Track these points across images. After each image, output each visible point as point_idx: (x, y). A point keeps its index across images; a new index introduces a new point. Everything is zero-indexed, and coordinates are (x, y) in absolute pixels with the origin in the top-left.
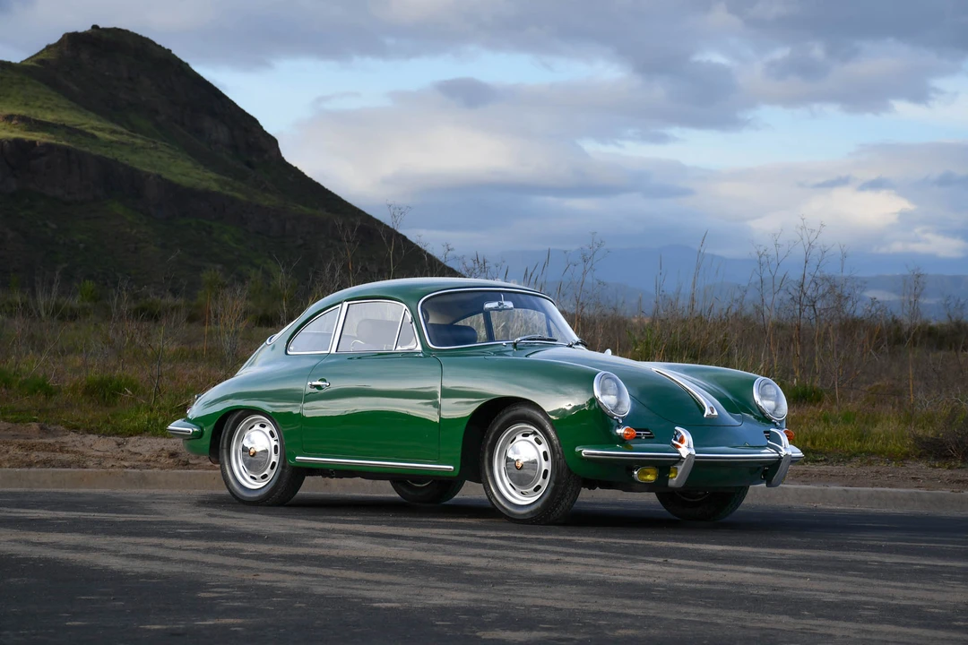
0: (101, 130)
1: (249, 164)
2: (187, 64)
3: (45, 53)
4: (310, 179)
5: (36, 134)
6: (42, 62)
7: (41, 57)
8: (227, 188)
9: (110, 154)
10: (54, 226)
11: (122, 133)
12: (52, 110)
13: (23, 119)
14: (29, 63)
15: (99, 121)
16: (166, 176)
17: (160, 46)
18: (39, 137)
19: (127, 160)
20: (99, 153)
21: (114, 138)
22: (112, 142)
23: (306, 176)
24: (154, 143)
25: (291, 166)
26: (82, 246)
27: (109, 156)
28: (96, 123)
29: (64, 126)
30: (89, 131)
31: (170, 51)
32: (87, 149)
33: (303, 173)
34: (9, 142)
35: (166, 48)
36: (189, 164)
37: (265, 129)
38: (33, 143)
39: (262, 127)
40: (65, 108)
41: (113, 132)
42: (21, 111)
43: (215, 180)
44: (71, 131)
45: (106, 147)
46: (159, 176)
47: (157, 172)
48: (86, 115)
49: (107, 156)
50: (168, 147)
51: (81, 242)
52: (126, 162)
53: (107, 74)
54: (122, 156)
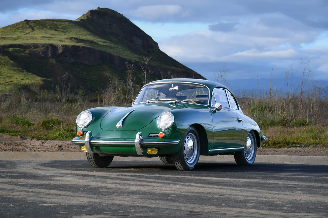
0: (101, 42)
1: (148, 52)
2: (128, 19)
3: (83, 17)
4: (169, 56)
5: (79, 43)
6: (82, 20)
7: (81, 18)
8: (141, 60)
9: (103, 49)
10: (85, 73)
11: (107, 43)
12: (85, 36)
13: (76, 39)
14: (77, 20)
15: (100, 39)
16: (121, 56)
17: (119, 13)
18: (81, 45)
19: (109, 51)
20: (99, 49)
21: (104, 44)
22: (104, 45)
23: (167, 55)
24: (117, 45)
25: (162, 52)
26: (94, 80)
27: (103, 50)
28: (98, 39)
29: (88, 41)
30: (97, 42)
31: (122, 15)
32: (96, 48)
33: (166, 54)
34: (71, 46)
35: (121, 14)
36: (129, 52)
37: (154, 40)
38: (79, 46)
39: (153, 39)
40: (89, 35)
41: (104, 42)
42: (75, 36)
43: (138, 58)
44: (91, 42)
45: (102, 47)
46: (119, 56)
47: (118, 55)
48: (96, 37)
49: (102, 50)
50: (122, 47)
51: (94, 79)
52: (108, 52)
53: (102, 23)
54: (107, 50)
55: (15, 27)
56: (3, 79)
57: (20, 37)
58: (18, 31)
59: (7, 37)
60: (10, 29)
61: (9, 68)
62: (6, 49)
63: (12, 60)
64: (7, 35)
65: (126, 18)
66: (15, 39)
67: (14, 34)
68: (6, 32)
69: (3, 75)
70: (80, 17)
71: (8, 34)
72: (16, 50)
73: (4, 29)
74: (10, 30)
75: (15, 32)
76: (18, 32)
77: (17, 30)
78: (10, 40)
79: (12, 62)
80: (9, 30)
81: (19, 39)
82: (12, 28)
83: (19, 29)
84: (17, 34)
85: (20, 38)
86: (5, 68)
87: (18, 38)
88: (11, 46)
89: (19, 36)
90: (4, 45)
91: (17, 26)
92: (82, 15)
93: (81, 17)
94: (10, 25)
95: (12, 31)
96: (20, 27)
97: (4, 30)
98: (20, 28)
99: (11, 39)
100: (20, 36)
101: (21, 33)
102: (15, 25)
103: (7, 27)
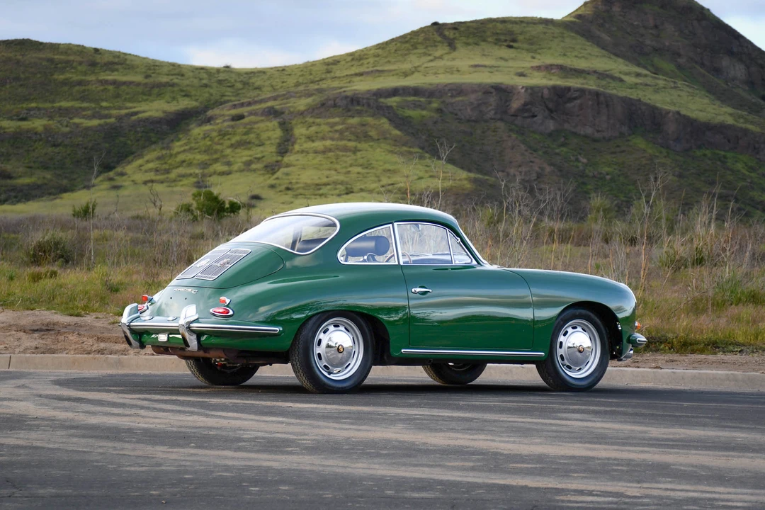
0: (626, 74)
2: (708, 10)
3: (583, 9)
5: (571, 80)
6: (579, 17)
7: (579, 13)
8: (742, 120)
9: (633, 94)
10: (585, 161)
11: (646, 76)
12: (586, 59)
13: (561, 68)
14: (568, 19)
15: (627, 65)
16: (683, 112)
18: (574, 83)
19: (650, 99)
20: (624, 94)
21: (638, 80)
22: (636, 84)
24: (675, 82)
26: (608, 177)
27: (634, 97)
28: (625, 68)
29: (595, 72)
30: (617, 75)
32: (614, 92)
34: (548, 89)
36: (706, 101)
38: (569, 89)
40: (598, 56)
41: (638, 75)
42: (560, 61)
43: (731, 115)
44: (602, 75)
45: (631, 88)
46: (678, 113)
47: (677, 109)
48: (615, 62)
49: (632, 97)
50: (687, 86)
51: (608, 174)
52: (649, 101)
53: (636, 23)
54: (645, 96)
55: (407, 42)
56: (373, 178)
57: (419, 69)
58: (415, 51)
59: (386, 68)
60: (395, 48)
61: (388, 147)
62: (382, 100)
63: (397, 127)
64: (386, 62)
65: (702, 8)
66: (406, 75)
67: (405, 60)
68: (386, 57)
69: (373, 168)
70: (577, 10)
71: (389, 62)
72: (407, 101)
73: (379, 48)
74: (396, 51)
75: (406, 55)
76: (415, 54)
77: (413, 50)
78: (393, 75)
79: (397, 132)
80: (393, 51)
81: (416, 74)
82: (399, 45)
83: (416, 48)
84: (411, 62)
85: (419, 71)
86: (378, 150)
87: (416, 70)
88: (395, 92)
89: (417, 64)
90: (379, 89)
91: (411, 38)
92: (582, 3)
93: (579, 8)
94: (394, 37)
95: (400, 52)
96: (420, 41)
97: (380, 51)
98: (419, 43)
99: (397, 74)
100: (419, 66)
101: (420, 57)
102: (409, 36)
103: (387, 43)
